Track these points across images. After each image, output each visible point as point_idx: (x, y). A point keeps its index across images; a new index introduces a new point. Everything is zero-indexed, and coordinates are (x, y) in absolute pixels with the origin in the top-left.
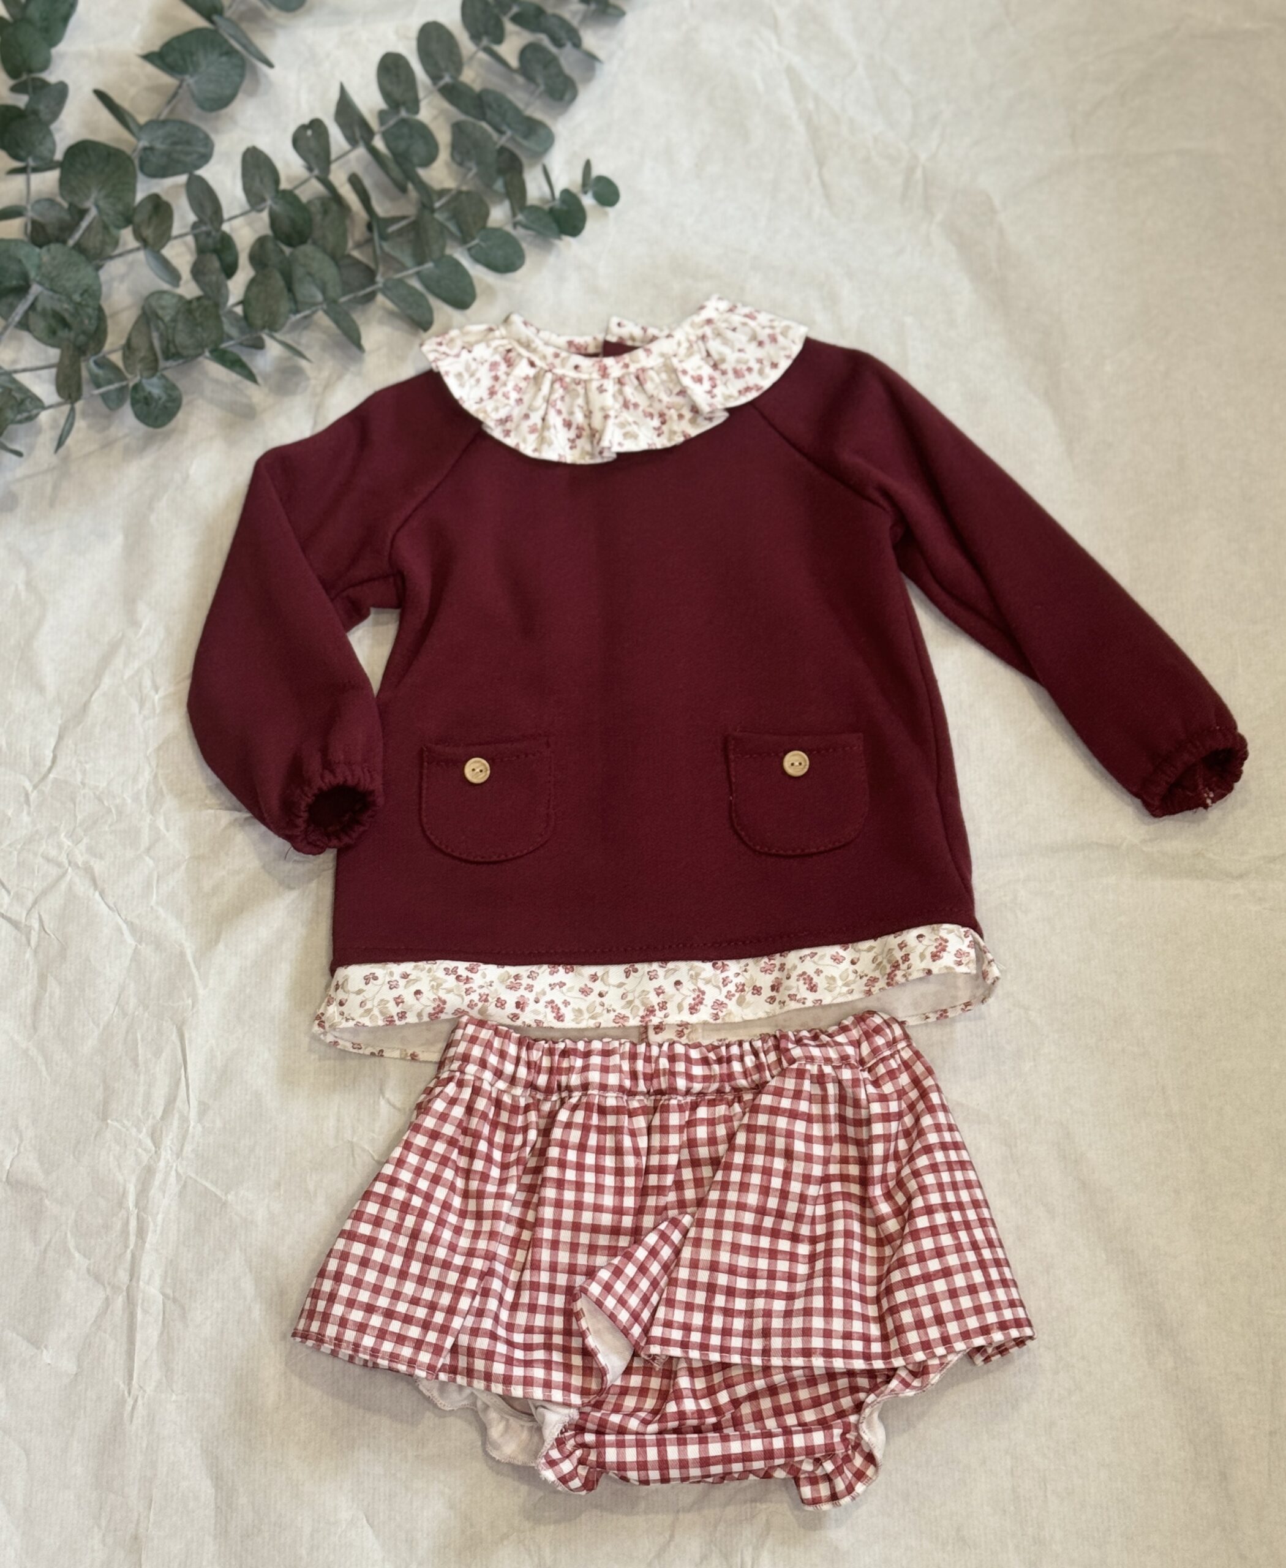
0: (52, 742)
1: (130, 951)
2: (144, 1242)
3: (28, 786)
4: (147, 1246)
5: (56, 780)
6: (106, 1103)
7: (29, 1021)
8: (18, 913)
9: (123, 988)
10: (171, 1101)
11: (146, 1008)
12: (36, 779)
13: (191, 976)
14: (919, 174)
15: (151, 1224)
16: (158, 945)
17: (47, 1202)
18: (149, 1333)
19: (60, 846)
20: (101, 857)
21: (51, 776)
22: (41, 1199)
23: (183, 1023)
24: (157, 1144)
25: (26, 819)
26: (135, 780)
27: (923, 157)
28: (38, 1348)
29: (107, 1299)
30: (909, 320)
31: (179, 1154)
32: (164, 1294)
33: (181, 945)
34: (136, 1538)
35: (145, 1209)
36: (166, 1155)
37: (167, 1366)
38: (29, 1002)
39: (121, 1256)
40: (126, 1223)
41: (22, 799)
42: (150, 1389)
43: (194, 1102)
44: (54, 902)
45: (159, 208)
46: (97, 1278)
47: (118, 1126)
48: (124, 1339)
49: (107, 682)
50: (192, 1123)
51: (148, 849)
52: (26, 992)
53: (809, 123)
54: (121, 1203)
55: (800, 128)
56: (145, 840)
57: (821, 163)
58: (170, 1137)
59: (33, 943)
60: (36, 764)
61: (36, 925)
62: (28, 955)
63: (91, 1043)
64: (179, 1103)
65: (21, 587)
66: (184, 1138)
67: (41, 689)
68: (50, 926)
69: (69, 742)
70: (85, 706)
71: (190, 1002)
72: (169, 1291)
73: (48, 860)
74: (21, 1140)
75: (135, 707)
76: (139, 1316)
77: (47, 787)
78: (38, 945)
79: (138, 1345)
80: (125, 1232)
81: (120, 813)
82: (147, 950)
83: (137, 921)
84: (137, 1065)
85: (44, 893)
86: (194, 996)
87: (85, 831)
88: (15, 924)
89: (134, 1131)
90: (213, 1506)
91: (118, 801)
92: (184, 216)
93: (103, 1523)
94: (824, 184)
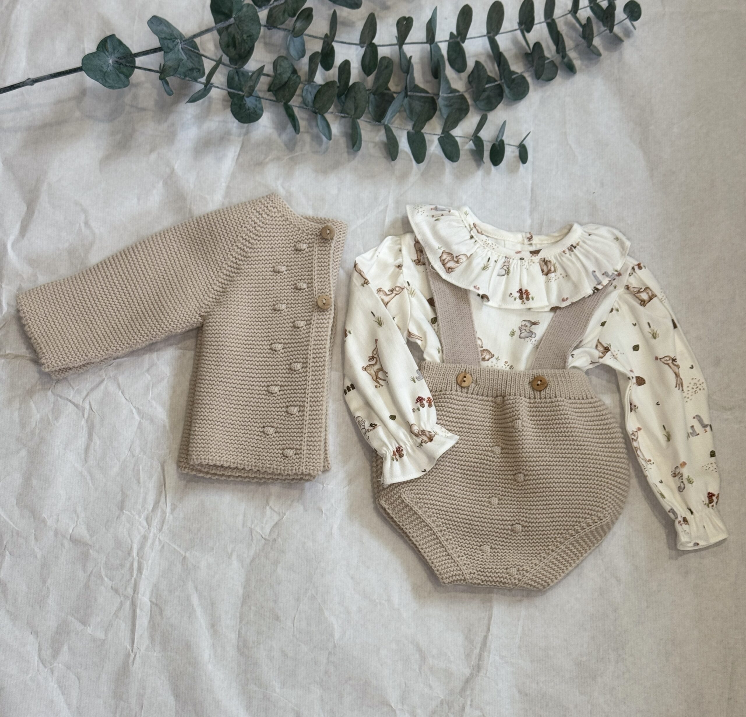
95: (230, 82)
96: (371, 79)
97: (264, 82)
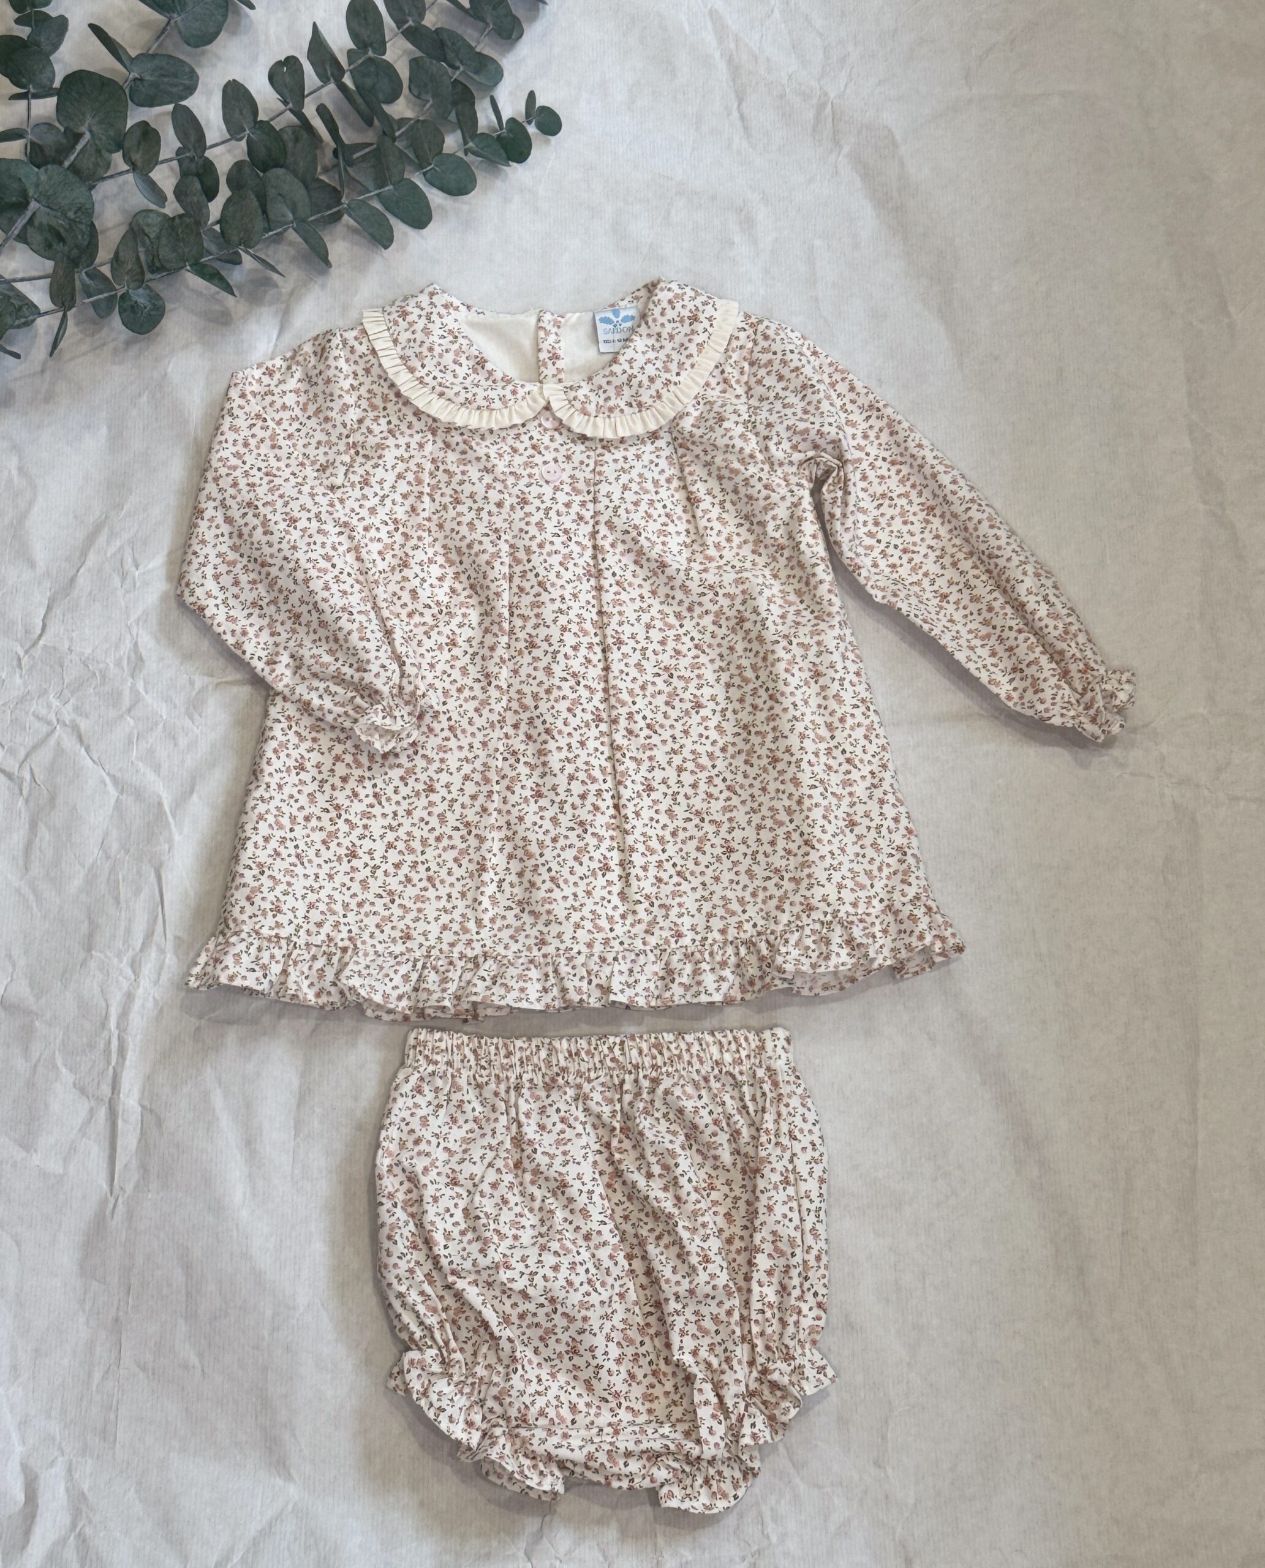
0: (42, 611)
1: (113, 801)
2: (124, 1059)
3: (21, 653)
4: (127, 1063)
5: (45, 646)
6: (91, 936)
7: (21, 863)
8: (12, 765)
9: (106, 835)
10: (149, 935)
11: (127, 851)
12: (27, 646)
13: (168, 824)
14: (829, 107)
15: (131, 1046)
16: (138, 794)
17: (37, 1023)
18: (129, 1139)
19: (49, 706)
20: (87, 717)
21: (41, 642)
22: (32, 1021)
23: (161, 865)
24: (136, 972)
25: (18, 681)
26: (117, 647)
27: (832, 95)
28: (28, 1151)
29: (92, 1109)
30: (818, 243)
31: (156, 983)
32: (142, 1106)
33: (159, 796)
34: (117, 1320)
35: (125, 1030)
36: (145, 983)
37: (144, 1168)
38: (21, 846)
39: (103, 1073)
40: (109, 1043)
41: (15, 663)
42: (129, 1188)
43: (169, 935)
44: (44, 756)
45: (148, 135)
46: (83, 1091)
47: (102, 956)
48: (107, 1145)
49: (92, 558)
50: (168, 956)
51: (129, 710)
52: (18, 837)
53: (730, 61)
54: (104, 1025)
55: (722, 66)
56: (126, 701)
57: (740, 101)
58: (149, 965)
59: (25, 792)
60: (27, 632)
61: (28, 777)
62: (21, 803)
63: (77, 882)
64: (158, 937)
65: (15, 472)
66: (161, 968)
67: (32, 564)
68: (40, 777)
69: (57, 611)
70: (72, 580)
71: (166, 847)
72: (147, 1103)
73: (38, 718)
74: (14, 966)
75: (116, 581)
76: (120, 1122)
77: (37, 652)
78: (30, 795)
79: (119, 1149)
80: (107, 1051)
81: (103, 677)
82: (128, 800)
83: (119, 775)
84: (118, 903)
85: (35, 747)
86: (170, 841)
87: (73, 693)
88: (9, 776)
89: (115, 961)
90: (184, 1292)
91: (102, 666)
92: (170, 142)
93: (87, 1307)
94: (742, 118)
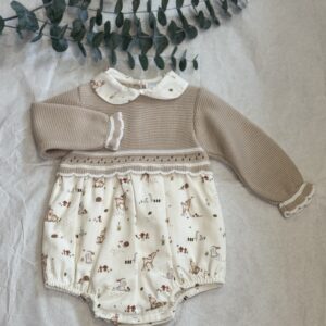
95: (52, 33)
96: (120, 30)
97: (68, 32)
